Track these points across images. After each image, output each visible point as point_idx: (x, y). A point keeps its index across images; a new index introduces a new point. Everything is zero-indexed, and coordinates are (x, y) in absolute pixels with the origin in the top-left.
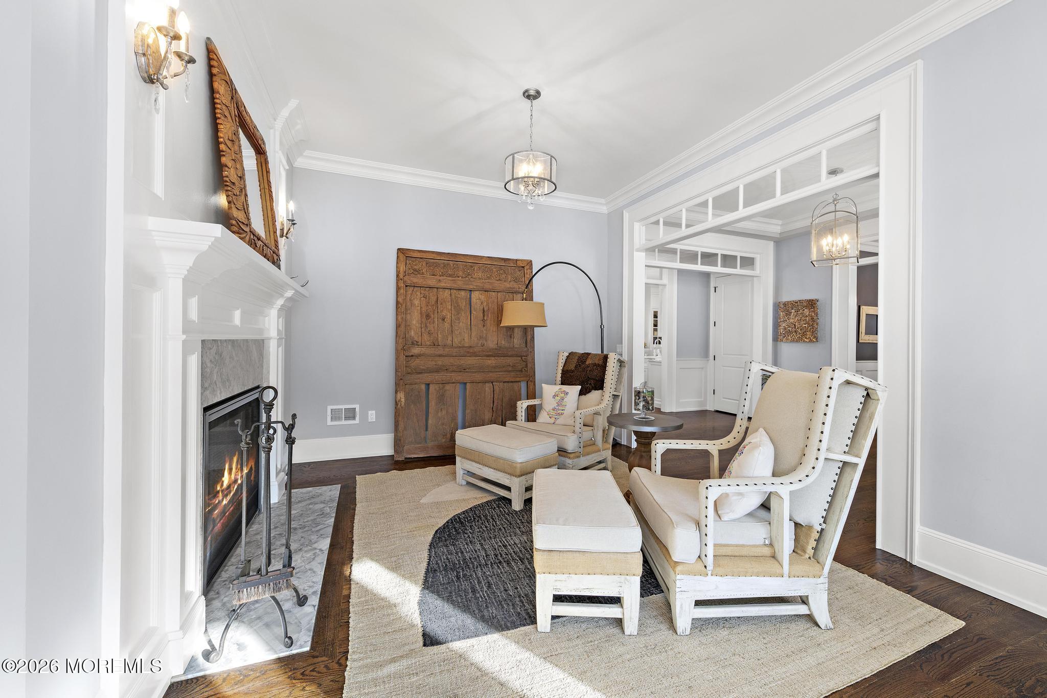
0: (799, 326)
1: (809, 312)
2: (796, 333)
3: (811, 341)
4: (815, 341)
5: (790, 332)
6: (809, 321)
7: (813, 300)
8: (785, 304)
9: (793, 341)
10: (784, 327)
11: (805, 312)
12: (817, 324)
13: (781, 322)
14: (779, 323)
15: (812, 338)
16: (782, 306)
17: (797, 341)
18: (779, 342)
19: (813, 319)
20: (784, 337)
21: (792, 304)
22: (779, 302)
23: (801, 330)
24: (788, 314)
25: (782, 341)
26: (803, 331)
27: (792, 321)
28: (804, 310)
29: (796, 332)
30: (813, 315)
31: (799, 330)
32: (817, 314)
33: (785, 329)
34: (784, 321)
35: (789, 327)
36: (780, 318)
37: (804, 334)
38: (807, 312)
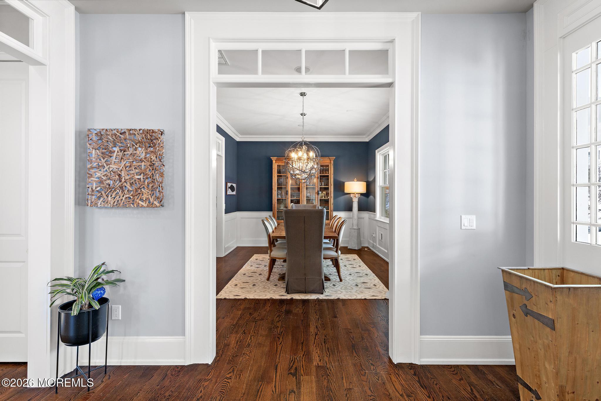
0: (127, 177)
1: (146, 153)
2: (123, 191)
3: (151, 205)
4: (158, 205)
5: (110, 189)
6: (145, 170)
7: (153, 132)
8: (100, 135)
9: (117, 206)
10: (99, 178)
11: (138, 152)
12: (162, 175)
13: (92, 168)
14: (89, 169)
15: (151, 200)
16: (95, 138)
17: (125, 206)
18: (88, 209)
19: (152, 165)
20: (99, 198)
21: (115, 135)
22: (89, 130)
23: (131, 184)
24: (107, 154)
25: (94, 205)
26: (135, 187)
27: (113, 167)
28: (136, 149)
29: (121, 187)
30: (154, 158)
31: (128, 186)
32: (160, 158)
33: (101, 182)
34: (99, 167)
35: (109, 179)
36: (91, 161)
37: (138, 193)
38: (141, 152)
